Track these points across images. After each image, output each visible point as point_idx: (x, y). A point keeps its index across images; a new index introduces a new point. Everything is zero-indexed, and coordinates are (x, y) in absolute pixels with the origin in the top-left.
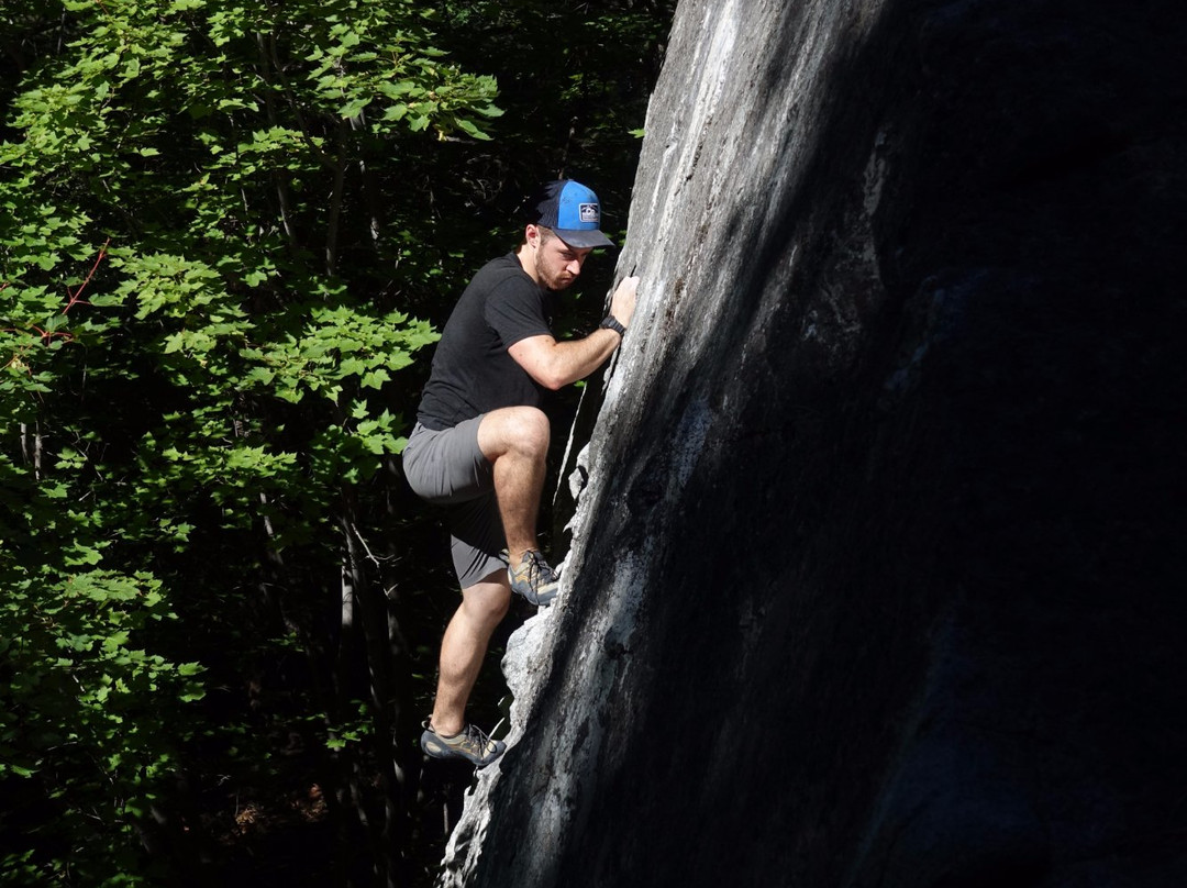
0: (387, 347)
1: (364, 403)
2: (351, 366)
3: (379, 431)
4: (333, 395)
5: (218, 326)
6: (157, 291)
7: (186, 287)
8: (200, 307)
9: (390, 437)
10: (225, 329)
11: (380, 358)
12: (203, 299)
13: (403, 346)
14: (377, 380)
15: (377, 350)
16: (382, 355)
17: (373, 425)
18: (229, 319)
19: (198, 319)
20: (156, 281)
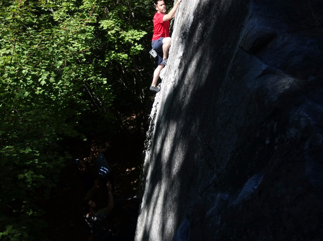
0: (139, 34)
1: (137, 43)
2: (134, 37)
3: (139, 47)
4: (132, 42)
5: (116, 29)
6: (106, 25)
7: (110, 24)
8: (113, 26)
9: (141, 48)
10: (117, 29)
11: (139, 36)
12: (113, 25)
13: (142, 34)
14: (138, 39)
15: (138, 35)
16: (139, 35)
17: (138, 46)
18: (117, 28)
19: (113, 28)
20: (106, 24)
